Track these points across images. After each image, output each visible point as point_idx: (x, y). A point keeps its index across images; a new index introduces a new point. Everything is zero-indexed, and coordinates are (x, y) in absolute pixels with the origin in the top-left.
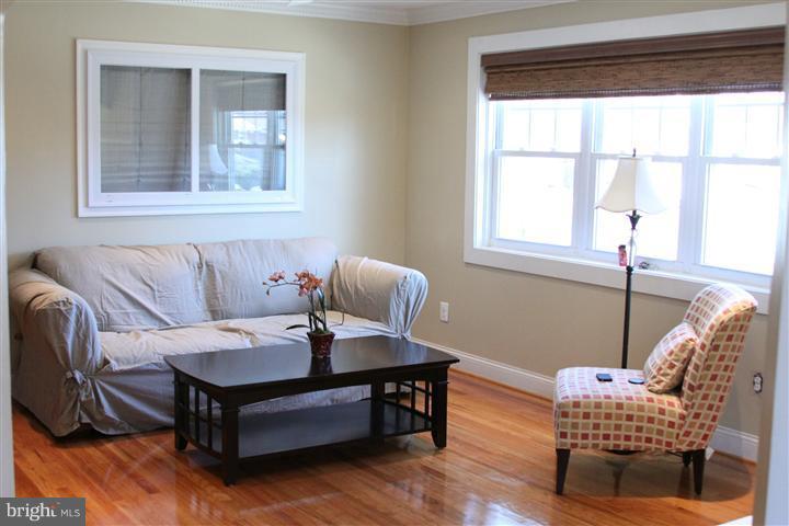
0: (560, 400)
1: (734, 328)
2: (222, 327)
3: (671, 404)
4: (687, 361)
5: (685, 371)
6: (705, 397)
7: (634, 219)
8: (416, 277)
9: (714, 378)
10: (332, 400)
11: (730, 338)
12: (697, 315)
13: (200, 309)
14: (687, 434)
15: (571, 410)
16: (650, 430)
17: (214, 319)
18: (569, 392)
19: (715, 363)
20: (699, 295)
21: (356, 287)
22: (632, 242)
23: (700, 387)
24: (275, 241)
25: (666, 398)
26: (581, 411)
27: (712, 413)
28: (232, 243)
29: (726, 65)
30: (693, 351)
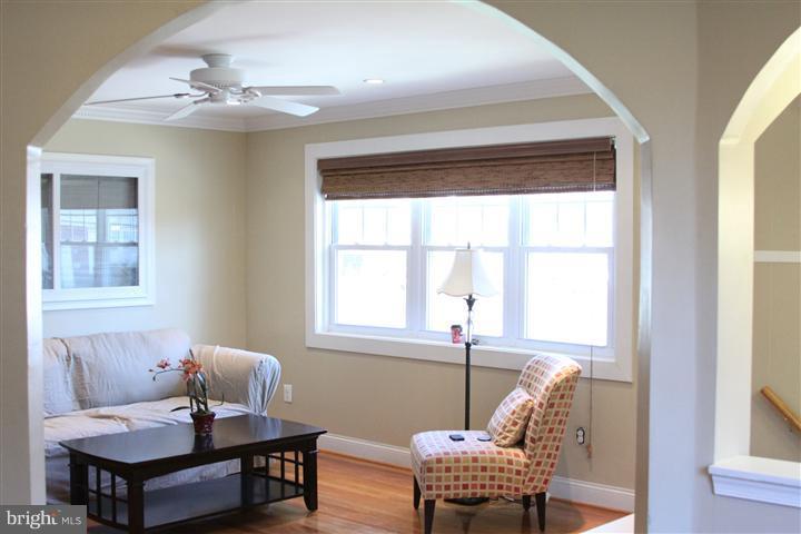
0: (425, 458)
1: (565, 389)
2: (94, 414)
3: (517, 455)
4: (528, 419)
5: (526, 427)
6: (545, 447)
7: (470, 302)
8: (270, 361)
9: (551, 431)
10: (201, 477)
11: (562, 397)
12: (529, 381)
13: (69, 400)
14: (531, 480)
15: (435, 466)
16: (501, 479)
17: (83, 409)
18: (431, 451)
19: (551, 418)
20: (529, 363)
21: (213, 371)
22: (469, 322)
23: (540, 439)
24: (134, 333)
25: (512, 451)
26: (443, 465)
27: (551, 461)
28: (97, 336)
29: (541, 170)
30: (532, 410)
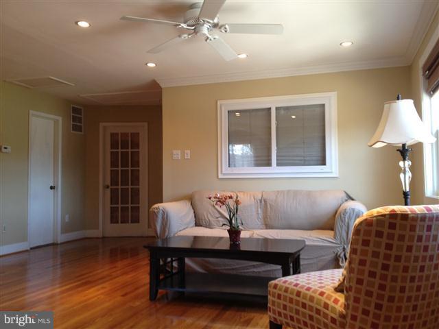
3: (336, 302)
7: (403, 153)
13: (260, 223)
15: (272, 289)
17: (266, 229)
26: (276, 291)
